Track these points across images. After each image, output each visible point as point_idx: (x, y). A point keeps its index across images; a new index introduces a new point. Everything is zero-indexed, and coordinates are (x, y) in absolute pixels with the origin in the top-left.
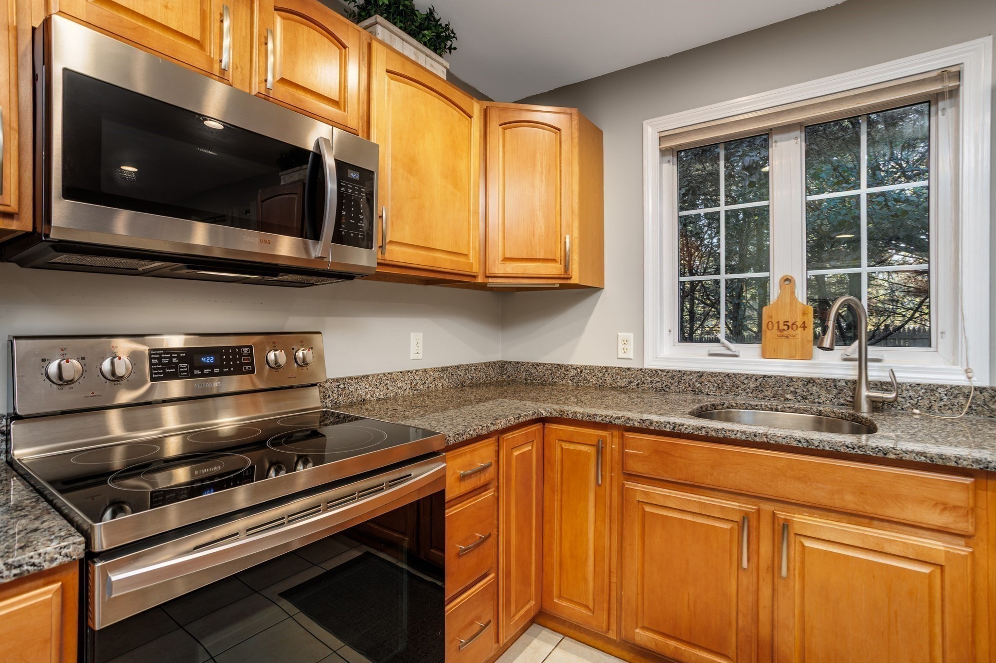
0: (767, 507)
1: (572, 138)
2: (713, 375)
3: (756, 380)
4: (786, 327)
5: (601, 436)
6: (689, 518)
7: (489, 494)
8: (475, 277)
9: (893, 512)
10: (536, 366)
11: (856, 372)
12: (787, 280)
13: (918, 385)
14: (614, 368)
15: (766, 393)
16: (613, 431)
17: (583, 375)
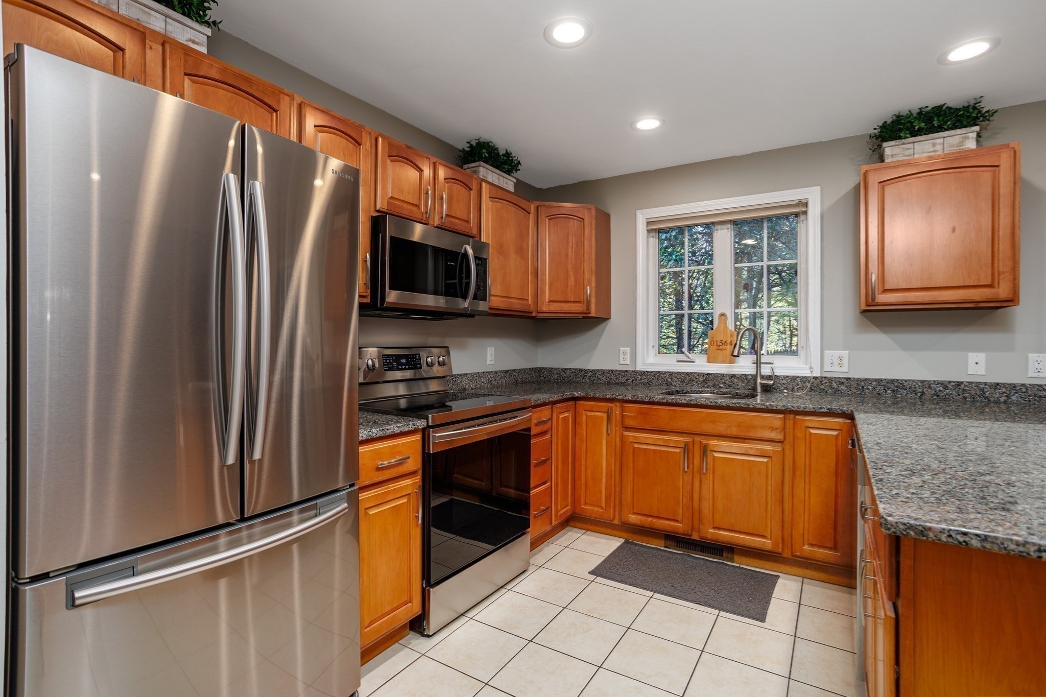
0: (697, 438)
1: (591, 224)
2: (679, 373)
3: (703, 376)
4: (721, 344)
5: (609, 406)
6: (658, 448)
7: (548, 437)
8: (531, 312)
9: (752, 434)
10: (564, 370)
11: (755, 370)
12: (723, 315)
13: (787, 376)
14: (616, 371)
15: (709, 384)
16: (616, 403)
17: (596, 375)
